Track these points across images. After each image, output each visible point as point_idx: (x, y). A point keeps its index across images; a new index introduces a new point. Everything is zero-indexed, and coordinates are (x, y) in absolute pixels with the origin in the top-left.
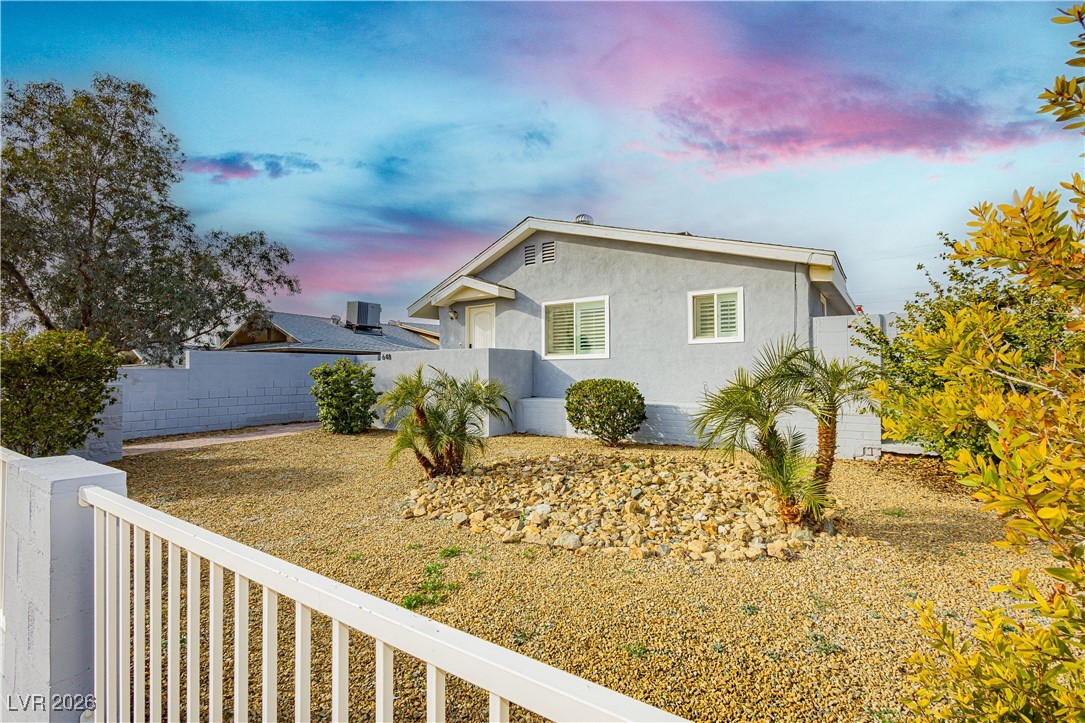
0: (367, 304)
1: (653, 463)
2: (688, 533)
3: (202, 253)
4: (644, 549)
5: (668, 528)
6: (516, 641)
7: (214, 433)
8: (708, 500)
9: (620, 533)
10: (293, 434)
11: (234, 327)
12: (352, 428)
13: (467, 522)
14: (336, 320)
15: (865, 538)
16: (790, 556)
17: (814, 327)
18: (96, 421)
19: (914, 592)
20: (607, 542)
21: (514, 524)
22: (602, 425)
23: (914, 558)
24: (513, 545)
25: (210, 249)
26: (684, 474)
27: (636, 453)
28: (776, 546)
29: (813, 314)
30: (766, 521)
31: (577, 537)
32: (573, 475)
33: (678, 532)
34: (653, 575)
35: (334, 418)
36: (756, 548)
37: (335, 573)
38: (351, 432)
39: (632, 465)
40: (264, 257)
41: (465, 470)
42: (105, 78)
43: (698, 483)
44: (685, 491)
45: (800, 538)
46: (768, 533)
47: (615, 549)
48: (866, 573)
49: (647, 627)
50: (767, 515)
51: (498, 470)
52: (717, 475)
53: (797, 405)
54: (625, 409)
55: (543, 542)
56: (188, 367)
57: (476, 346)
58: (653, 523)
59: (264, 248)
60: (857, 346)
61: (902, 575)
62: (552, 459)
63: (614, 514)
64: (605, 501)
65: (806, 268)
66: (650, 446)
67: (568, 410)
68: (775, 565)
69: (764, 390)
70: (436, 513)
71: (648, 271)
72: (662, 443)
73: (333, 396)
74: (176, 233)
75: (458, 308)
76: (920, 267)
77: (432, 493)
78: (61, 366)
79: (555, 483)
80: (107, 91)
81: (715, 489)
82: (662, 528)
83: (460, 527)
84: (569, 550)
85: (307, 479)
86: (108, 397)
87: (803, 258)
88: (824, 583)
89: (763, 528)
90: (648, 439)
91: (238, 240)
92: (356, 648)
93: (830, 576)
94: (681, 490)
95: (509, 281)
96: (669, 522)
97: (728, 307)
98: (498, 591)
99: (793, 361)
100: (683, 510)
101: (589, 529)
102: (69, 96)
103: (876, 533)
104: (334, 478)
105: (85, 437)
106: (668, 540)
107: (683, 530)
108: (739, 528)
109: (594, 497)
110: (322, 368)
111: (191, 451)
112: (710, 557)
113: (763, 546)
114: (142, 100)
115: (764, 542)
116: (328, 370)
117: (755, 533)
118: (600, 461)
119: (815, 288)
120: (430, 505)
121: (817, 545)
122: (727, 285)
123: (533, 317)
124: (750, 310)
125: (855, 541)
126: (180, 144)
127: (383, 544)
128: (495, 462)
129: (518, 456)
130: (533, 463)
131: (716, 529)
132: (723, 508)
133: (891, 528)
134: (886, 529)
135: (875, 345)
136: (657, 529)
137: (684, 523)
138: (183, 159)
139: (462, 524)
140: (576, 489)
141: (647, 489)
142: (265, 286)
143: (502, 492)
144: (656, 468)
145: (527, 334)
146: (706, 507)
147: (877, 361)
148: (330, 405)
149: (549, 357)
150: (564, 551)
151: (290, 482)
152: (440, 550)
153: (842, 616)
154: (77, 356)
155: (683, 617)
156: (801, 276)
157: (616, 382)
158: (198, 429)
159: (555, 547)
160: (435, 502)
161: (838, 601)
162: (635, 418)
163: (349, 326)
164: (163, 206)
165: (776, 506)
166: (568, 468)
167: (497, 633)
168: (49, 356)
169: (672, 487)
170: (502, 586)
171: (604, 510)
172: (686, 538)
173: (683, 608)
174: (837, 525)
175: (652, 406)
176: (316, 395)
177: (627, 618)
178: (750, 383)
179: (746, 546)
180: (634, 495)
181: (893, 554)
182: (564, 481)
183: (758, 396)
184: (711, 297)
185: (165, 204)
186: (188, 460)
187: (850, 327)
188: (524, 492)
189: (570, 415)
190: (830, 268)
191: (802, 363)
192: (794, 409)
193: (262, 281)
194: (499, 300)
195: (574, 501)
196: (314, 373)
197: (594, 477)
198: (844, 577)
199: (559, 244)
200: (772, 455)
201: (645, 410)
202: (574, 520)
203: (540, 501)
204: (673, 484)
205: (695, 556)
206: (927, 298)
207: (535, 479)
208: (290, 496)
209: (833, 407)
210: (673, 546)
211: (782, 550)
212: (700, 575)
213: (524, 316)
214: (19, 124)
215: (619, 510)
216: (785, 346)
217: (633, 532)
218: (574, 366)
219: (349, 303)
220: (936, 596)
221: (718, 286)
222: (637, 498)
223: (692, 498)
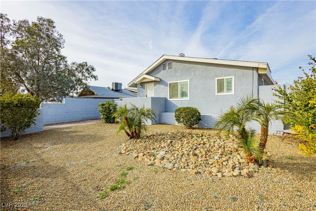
0: (118, 83)
1: (202, 136)
2: (212, 164)
3: (70, 69)
4: (195, 170)
5: (205, 162)
6: (145, 208)
7: (72, 122)
8: (220, 151)
9: (188, 163)
10: (93, 123)
11: (79, 91)
12: (111, 121)
13: (137, 157)
14: (109, 88)
15: (279, 169)
16: (250, 176)
17: (259, 89)
18: (34, 120)
19: (299, 194)
20: (183, 167)
21: (152, 158)
22: (186, 122)
23: (299, 178)
24: (151, 166)
25: (72, 68)
26: (212, 140)
27: (197, 131)
28: (245, 171)
29: (259, 85)
30: (241, 161)
31: (173, 164)
32: (175, 140)
33: (209, 164)
34: (198, 181)
35: (105, 118)
36: (236, 172)
37: (91, 174)
38: (110, 123)
39: (195, 136)
40: (87, 70)
41: (141, 137)
42: (40, 17)
43: (217, 144)
44: (212, 147)
45: (254, 168)
46: (242, 165)
47: (185, 170)
48: (280, 184)
49: (193, 205)
50: (242, 158)
51: (151, 137)
52: (224, 141)
53: (253, 119)
54: (194, 117)
55: (161, 166)
56: (64, 103)
57: (148, 96)
58: (200, 160)
59: (87, 67)
60: (275, 96)
61: (294, 186)
62: (169, 133)
63: (187, 155)
64: (184, 150)
65: (257, 69)
66: (202, 129)
67: (176, 117)
68: (244, 179)
69: (240, 114)
70: (128, 153)
71: (202, 71)
72: (206, 128)
73: (105, 112)
74: (62, 63)
75: (143, 84)
76: (300, 68)
77: (129, 145)
78: (23, 104)
79: (168, 143)
80: (41, 22)
81: (223, 147)
82: (203, 162)
83: (135, 159)
84: (169, 169)
85: (93, 138)
86: (37, 113)
87: (256, 65)
88: (263, 188)
89: (240, 163)
90: (202, 126)
91: (80, 65)
92: (91, 206)
93: (265, 185)
94: (211, 147)
95: (158, 75)
96: (205, 160)
97: (229, 83)
98: (142, 185)
99: (251, 103)
100: (211, 155)
101: (177, 162)
102: (31, 24)
103: (283, 167)
104: (102, 138)
105: (31, 125)
106: (204, 167)
107: (210, 163)
108: (231, 163)
109: (180, 149)
110: (101, 103)
111: (63, 128)
112: (219, 175)
113: (239, 171)
114: (51, 24)
115: (240, 169)
116: (103, 104)
117: (237, 166)
118: (185, 134)
119: (260, 76)
120: (127, 150)
121: (260, 171)
122: (229, 75)
123: (165, 87)
124: (236, 84)
125: (275, 170)
126: (63, 37)
127: (109, 164)
128: (151, 134)
129: (159, 132)
130: (163, 135)
131: (222, 163)
132: (225, 154)
133: (289, 164)
134: (287, 165)
135: (282, 96)
136: (201, 162)
137: (211, 160)
138: (64, 41)
139: (136, 157)
140: (175, 145)
141: (199, 146)
142: (88, 78)
143: (151, 145)
144: (204, 137)
145: (163, 92)
146: (219, 154)
147: (282, 101)
148: (104, 114)
149: (171, 99)
150: (167, 170)
151: (88, 140)
152: (127, 167)
153: (270, 204)
154: (27, 101)
155: (207, 201)
156: (255, 72)
157: (191, 108)
158: (68, 121)
159: (165, 168)
160: (129, 149)
161: (269, 197)
162: (197, 119)
163: (113, 90)
164: (59, 56)
165: (245, 155)
166: (173, 137)
167: (139, 204)
168: (19, 101)
169: (208, 145)
170: (144, 183)
171: (183, 154)
172: (211, 166)
173: (208, 197)
174: (268, 163)
175: (203, 116)
176: (100, 111)
177: (187, 200)
178: (236, 111)
179: (233, 171)
180: (194, 148)
181: (290, 176)
182: (171, 142)
183: (238, 116)
184: (223, 79)
185: (60, 55)
186: (61, 131)
187: (273, 89)
188: (158, 146)
189: (176, 118)
190: (265, 69)
191: (255, 104)
192: (252, 121)
193: (86, 77)
194: (155, 82)
195: (174, 150)
196: (99, 105)
197: (182, 141)
198: (271, 186)
199: (174, 64)
200: (243, 137)
201: (201, 117)
202: (173, 158)
203: (162, 150)
204: (208, 144)
205: (214, 174)
206: (303, 79)
207: (162, 141)
208: (87, 145)
209: (267, 121)
210: (206, 169)
211: (247, 173)
212: (215, 182)
213: (163, 86)
214: (18, 33)
215: (189, 154)
216: (249, 98)
217: (192, 163)
218: (179, 102)
219: (112, 83)
220: (309, 196)
221: (226, 76)
222: (195, 149)
223: (214, 150)
